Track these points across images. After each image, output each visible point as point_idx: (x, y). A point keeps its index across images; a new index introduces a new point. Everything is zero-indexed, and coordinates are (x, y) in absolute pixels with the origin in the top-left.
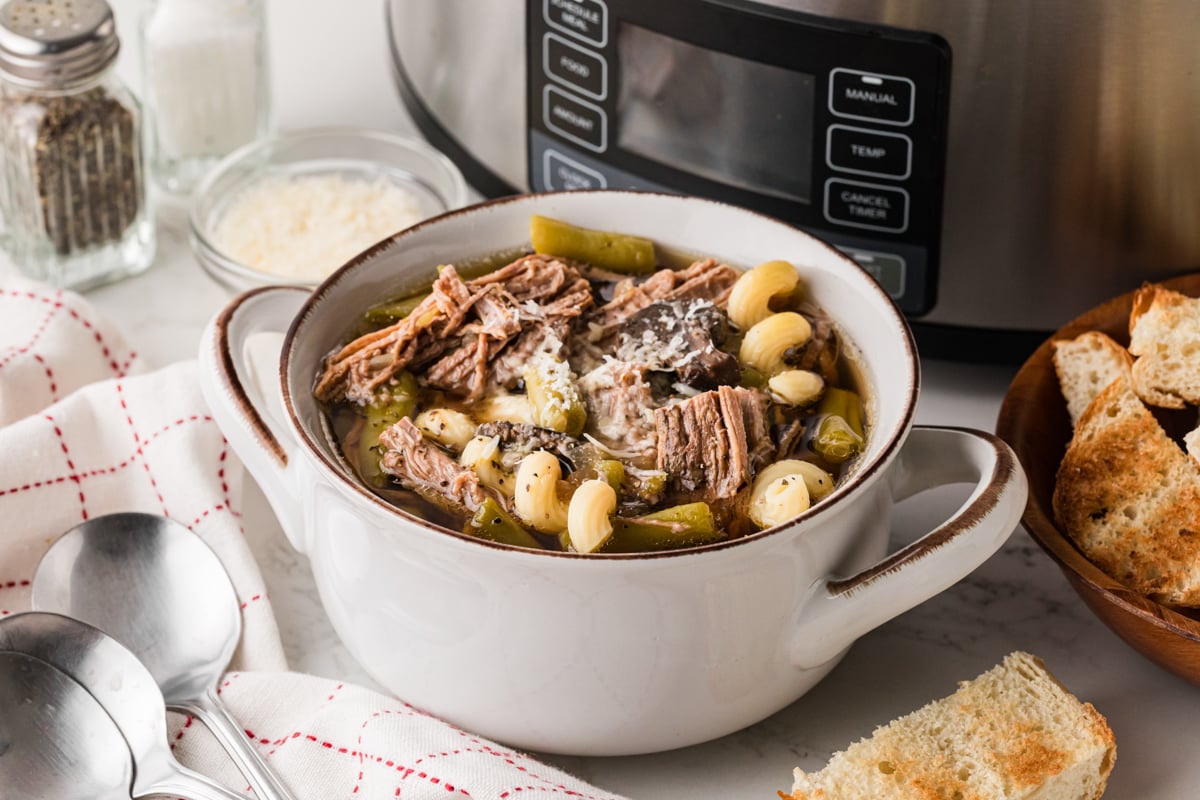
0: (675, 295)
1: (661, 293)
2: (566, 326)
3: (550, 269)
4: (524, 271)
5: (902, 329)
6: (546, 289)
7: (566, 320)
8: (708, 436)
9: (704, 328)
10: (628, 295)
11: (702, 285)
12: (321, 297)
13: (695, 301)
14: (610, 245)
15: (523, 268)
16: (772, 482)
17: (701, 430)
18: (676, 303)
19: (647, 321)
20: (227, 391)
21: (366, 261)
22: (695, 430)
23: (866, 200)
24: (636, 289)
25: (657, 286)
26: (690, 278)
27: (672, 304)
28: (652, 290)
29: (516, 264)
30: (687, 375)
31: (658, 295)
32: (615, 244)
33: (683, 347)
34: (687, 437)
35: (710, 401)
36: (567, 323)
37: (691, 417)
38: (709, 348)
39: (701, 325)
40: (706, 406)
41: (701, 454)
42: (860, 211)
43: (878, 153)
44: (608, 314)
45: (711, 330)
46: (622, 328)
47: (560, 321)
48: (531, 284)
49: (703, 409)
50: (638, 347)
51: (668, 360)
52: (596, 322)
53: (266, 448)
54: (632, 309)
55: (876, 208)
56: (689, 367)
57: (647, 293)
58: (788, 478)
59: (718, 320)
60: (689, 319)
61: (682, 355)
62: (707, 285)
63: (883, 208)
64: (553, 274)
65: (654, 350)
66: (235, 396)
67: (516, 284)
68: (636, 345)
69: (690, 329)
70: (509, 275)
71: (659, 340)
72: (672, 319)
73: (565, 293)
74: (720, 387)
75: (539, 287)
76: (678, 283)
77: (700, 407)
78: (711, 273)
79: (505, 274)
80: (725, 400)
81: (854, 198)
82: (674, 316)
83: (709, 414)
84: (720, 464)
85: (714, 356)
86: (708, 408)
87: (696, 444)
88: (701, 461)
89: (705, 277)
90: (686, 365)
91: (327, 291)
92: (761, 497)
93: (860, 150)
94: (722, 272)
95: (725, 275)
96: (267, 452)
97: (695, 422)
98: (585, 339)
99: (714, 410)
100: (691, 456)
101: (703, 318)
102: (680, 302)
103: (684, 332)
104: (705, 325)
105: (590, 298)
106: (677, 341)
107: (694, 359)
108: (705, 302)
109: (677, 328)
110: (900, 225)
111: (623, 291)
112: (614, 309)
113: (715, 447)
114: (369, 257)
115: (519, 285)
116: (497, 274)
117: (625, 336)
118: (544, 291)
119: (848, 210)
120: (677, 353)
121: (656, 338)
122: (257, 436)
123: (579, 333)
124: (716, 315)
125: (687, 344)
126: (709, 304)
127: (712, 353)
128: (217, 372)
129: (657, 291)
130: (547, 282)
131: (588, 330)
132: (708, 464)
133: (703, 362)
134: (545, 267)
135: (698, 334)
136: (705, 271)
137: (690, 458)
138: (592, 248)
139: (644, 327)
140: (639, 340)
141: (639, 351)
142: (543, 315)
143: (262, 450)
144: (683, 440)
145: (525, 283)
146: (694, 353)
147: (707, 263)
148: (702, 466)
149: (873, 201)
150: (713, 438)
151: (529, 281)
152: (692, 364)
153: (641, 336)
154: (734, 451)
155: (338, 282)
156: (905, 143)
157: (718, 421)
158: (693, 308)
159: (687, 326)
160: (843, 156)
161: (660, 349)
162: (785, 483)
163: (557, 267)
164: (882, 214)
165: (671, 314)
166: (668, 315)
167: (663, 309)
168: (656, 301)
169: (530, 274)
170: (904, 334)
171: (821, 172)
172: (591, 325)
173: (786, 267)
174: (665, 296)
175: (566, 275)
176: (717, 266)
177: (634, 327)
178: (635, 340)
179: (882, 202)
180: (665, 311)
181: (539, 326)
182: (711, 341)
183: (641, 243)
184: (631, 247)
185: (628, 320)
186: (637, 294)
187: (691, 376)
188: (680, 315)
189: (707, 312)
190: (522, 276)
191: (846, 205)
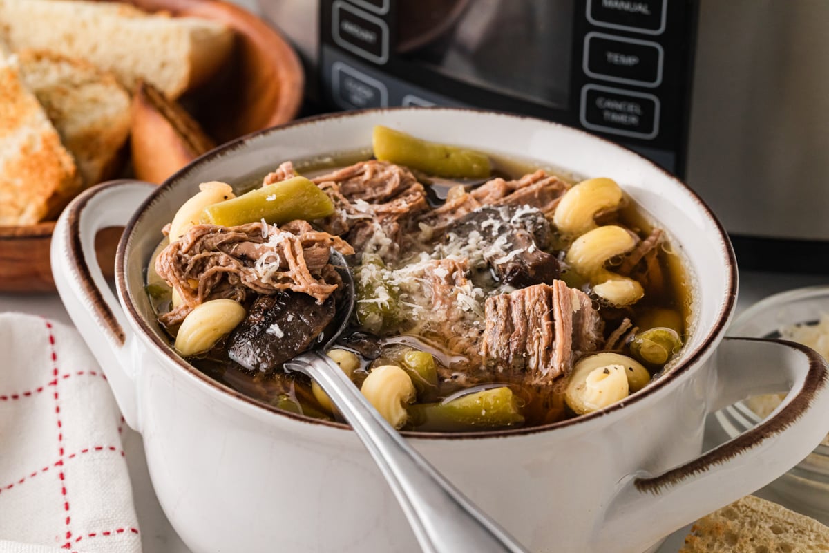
0: (505, 201)
1: (491, 200)
2: (395, 223)
3: (387, 173)
4: (362, 174)
5: (722, 241)
6: (381, 190)
7: (396, 218)
8: (534, 327)
9: (529, 230)
10: (460, 200)
11: (532, 194)
12: (168, 188)
13: (522, 208)
14: (448, 156)
15: (361, 171)
16: (593, 370)
17: (528, 321)
18: (503, 207)
19: (474, 223)
20: (73, 271)
21: (215, 159)
22: (522, 320)
23: (619, 106)
24: (468, 194)
25: (488, 193)
26: (520, 188)
27: (500, 209)
28: (482, 197)
29: (356, 166)
30: (508, 271)
31: (488, 201)
32: (453, 155)
33: (507, 246)
34: (512, 326)
35: (542, 293)
36: (397, 221)
37: (521, 307)
38: (532, 248)
39: (525, 228)
40: (536, 297)
41: (525, 343)
42: (615, 117)
43: (631, 60)
44: (440, 217)
45: (535, 233)
46: (450, 228)
47: (390, 219)
48: (367, 186)
49: (533, 300)
50: (464, 245)
51: (491, 258)
52: (429, 224)
53: (105, 327)
54: (462, 212)
55: (629, 114)
56: (510, 265)
57: (478, 199)
58: (611, 368)
59: (542, 224)
60: (515, 222)
61: (505, 254)
62: (536, 195)
63: (634, 114)
64: (390, 177)
65: (479, 249)
66: (80, 276)
67: (353, 185)
68: (461, 243)
69: (515, 231)
70: (346, 176)
71: (484, 240)
72: (498, 221)
73: (400, 196)
74: (555, 281)
75: (374, 188)
76: (510, 191)
77: (530, 298)
78: (540, 184)
79: (343, 175)
80: (558, 294)
81: (609, 104)
82: (500, 219)
83: (538, 306)
84: (541, 354)
85: (535, 255)
86: (538, 300)
87: (521, 333)
88: (524, 350)
89: (534, 187)
90: (508, 262)
91: (175, 182)
92: (581, 383)
93: (614, 58)
94: (551, 183)
95: (554, 187)
96: (106, 330)
97: (524, 312)
98: (416, 238)
99: (543, 302)
100: (515, 343)
101: (528, 222)
102: (507, 207)
103: (509, 233)
104: (530, 228)
105: (422, 199)
106: (502, 241)
107: (516, 257)
108: (531, 208)
109: (502, 230)
110: (650, 131)
111: (455, 196)
112: (445, 213)
113: (539, 338)
114: (219, 156)
115: (355, 185)
116: (336, 174)
117: (452, 236)
118: (379, 193)
119: (602, 116)
120: (499, 252)
121: (482, 238)
122: (98, 315)
123: (410, 232)
124: (540, 219)
125: (511, 244)
126: (535, 210)
127: (534, 252)
128: (66, 253)
129: (487, 198)
130: (383, 184)
131: (419, 230)
132: (531, 353)
133: (524, 261)
134: (383, 171)
135: (521, 236)
136: (535, 181)
137: (514, 346)
138: (431, 158)
139: (471, 227)
140: (466, 239)
141: (464, 248)
142: (372, 212)
143: (102, 328)
144: (509, 328)
145: (362, 184)
146: (517, 252)
147: (538, 174)
148: (524, 355)
149: (626, 107)
150: (538, 329)
151: (366, 182)
152: (513, 262)
153: (467, 236)
154: (558, 343)
155: (187, 176)
156: (655, 51)
157: (546, 313)
158: (519, 212)
159: (512, 228)
160: (598, 63)
161: (484, 248)
162: (607, 372)
163: (395, 171)
164: (634, 120)
165: (497, 216)
166: (494, 218)
167: (490, 213)
168: (485, 206)
169: (367, 176)
170: (724, 245)
171: (579, 79)
172: (421, 225)
173: (609, 183)
174: (495, 202)
175: (402, 179)
176: (546, 178)
177: (461, 228)
178: (461, 239)
179: (634, 108)
180: (492, 215)
181: (368, 222)
182: (533, 241)
183: (477, 157)
184: (468, 159)
185: (456, 221)
186: (468, 200)
187: (512, 272)
188: (506, 219)
189: (532, 216)
190: (360, 178)
191: (601, 111)
